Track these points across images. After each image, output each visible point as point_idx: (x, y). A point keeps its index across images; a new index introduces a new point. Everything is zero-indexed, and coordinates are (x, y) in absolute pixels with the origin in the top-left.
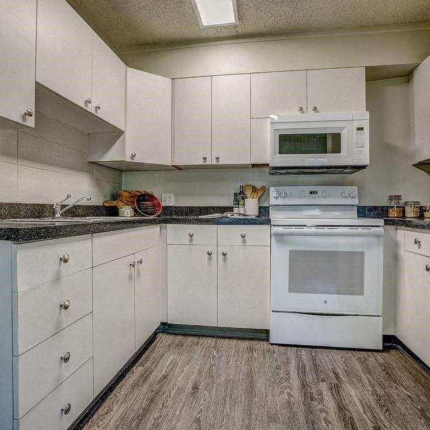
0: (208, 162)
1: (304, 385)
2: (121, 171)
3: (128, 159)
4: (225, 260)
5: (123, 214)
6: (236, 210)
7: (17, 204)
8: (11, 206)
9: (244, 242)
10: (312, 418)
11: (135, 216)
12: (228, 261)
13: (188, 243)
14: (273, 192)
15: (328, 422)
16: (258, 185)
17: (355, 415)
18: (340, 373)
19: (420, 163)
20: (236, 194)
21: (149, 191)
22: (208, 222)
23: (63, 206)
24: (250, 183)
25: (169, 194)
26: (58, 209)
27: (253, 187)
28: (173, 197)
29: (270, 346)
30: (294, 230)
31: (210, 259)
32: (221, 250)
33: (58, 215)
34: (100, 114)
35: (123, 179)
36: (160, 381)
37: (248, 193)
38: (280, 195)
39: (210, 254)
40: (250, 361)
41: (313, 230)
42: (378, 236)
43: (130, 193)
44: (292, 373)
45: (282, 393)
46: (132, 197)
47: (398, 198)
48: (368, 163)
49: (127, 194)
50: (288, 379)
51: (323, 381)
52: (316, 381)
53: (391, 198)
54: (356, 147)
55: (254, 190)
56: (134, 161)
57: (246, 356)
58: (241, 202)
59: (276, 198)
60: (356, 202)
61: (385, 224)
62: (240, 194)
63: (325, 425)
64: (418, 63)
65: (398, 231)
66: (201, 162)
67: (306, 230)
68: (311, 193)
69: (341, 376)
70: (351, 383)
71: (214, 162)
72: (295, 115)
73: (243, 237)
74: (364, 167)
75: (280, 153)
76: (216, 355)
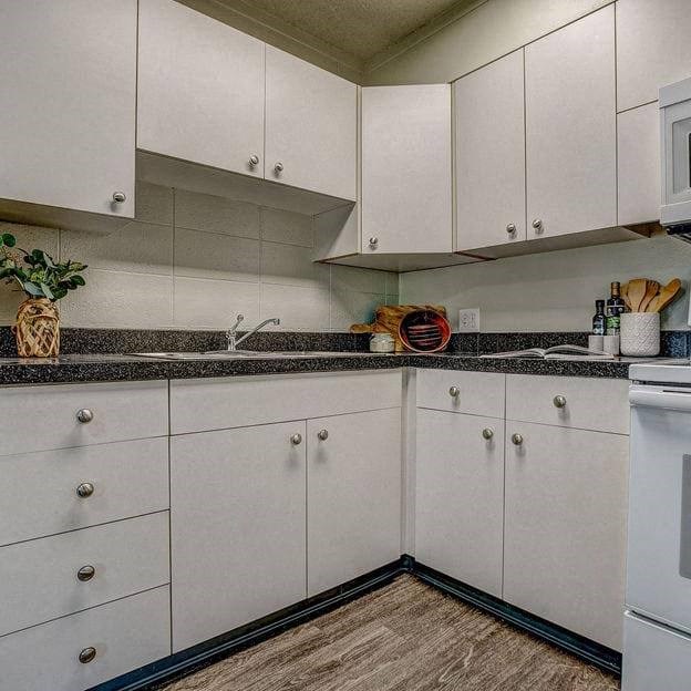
0: (522, 237)
2: (397, 273)
3: (366, 250)
4: (521, 454)
5: (375, 346)
7: (172, 332)
8: (161, 334)
9: (565, 417)
12: (528, 457)
13: (450, 408)
16: (664, 277)
20: (600, 303)
22: (487, 366)
23: (240, 335)
24: (640, 275)
25: (472, 310)
26: (232, 338)
27: (648, 282)
28: (478, 315)
31: (490, 448)
33: (231, 348)
34: (287, 178)
35: (400, 287)
36: (318, 670)
37: (633, 299)
39: (488, 436)
43: (397, 310)
49: (392, 313)
55: (652, 288)
56: (375, 252)
58: (613, 321)
62: (610, 302)
66: (505, 239)
71: (532, 235)
73: (559, 405)
76: (466, 664)
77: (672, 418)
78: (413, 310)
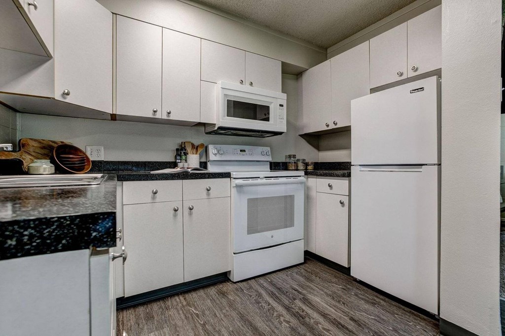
0: (158, 116)
1: (288, 309)
2: (15, 110)
4: (190, 214)
6: (180, 165)
9: (208, 194)
10: (317, 333)
11: (55, 173)
12: (194, 214)
14: (212, 149)
15: (328, 330)
17: (334, 316)
18: (297, 288)
19: (305, 134)
20: (177, 150)
21: (68, 141)
24: (188, 140)
27: (192, 143)
29: (235, 286)
30: (250, 181)
31: (175, 216)
32: (187, 204)
37: (189, 149)
38: (218, 152)
39: (176, 210)
40: (231, 305)
41: (265, 181)
42: (301, 183)
43: (40, 142)
44: (271, 302)
45: (281, 323)
46: (43, 148)
47: (294, 156)
48: (285, 131)
49: (36, 144)
50: (273, 308)
51: (295, 299)
52: (290, 301)
53: (290, 156)
54: (279, 118)
55: (194, 146)
56: (65, 100)
57: (224, 301)
58: (184, 157)
59: (215, 155)
60: (270, 159)
61: (305, 175)
62: (182, 149)
63: (328, 334)
64: (307, 68)
65: (309, 179)
66: (150, 115)
67: (259, 181)
68: (241, 151)
69: (300, 291)
70: (310, 293)
71: (165, 117)
72: (236, 85)
73: (208, 190)
74: (281, 133)
75: (227, 116)
76: (197, 312)
77: (245, 189)
78: (61, 144)
